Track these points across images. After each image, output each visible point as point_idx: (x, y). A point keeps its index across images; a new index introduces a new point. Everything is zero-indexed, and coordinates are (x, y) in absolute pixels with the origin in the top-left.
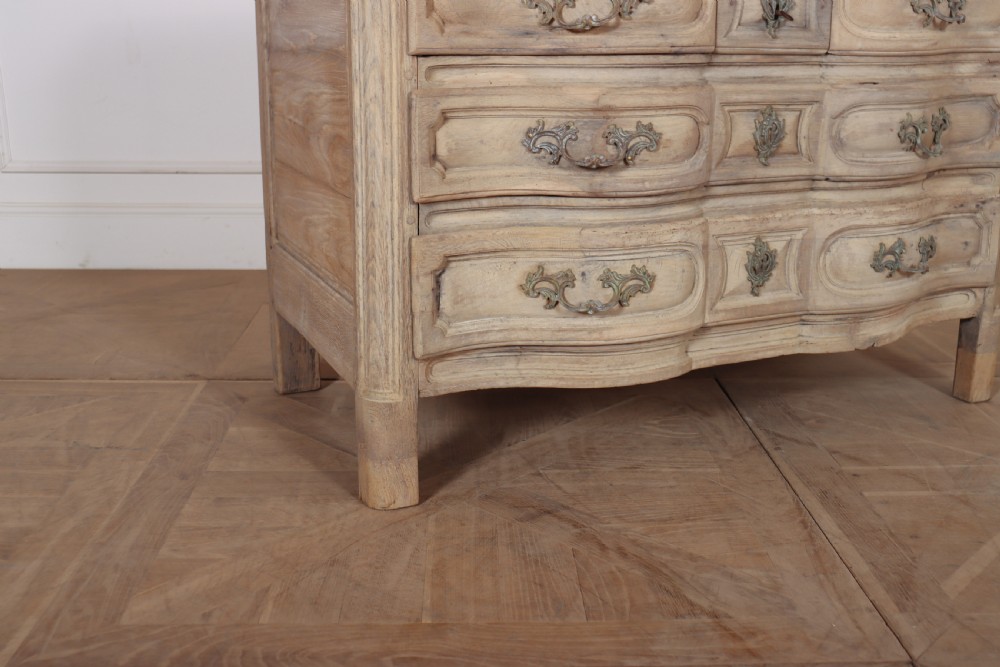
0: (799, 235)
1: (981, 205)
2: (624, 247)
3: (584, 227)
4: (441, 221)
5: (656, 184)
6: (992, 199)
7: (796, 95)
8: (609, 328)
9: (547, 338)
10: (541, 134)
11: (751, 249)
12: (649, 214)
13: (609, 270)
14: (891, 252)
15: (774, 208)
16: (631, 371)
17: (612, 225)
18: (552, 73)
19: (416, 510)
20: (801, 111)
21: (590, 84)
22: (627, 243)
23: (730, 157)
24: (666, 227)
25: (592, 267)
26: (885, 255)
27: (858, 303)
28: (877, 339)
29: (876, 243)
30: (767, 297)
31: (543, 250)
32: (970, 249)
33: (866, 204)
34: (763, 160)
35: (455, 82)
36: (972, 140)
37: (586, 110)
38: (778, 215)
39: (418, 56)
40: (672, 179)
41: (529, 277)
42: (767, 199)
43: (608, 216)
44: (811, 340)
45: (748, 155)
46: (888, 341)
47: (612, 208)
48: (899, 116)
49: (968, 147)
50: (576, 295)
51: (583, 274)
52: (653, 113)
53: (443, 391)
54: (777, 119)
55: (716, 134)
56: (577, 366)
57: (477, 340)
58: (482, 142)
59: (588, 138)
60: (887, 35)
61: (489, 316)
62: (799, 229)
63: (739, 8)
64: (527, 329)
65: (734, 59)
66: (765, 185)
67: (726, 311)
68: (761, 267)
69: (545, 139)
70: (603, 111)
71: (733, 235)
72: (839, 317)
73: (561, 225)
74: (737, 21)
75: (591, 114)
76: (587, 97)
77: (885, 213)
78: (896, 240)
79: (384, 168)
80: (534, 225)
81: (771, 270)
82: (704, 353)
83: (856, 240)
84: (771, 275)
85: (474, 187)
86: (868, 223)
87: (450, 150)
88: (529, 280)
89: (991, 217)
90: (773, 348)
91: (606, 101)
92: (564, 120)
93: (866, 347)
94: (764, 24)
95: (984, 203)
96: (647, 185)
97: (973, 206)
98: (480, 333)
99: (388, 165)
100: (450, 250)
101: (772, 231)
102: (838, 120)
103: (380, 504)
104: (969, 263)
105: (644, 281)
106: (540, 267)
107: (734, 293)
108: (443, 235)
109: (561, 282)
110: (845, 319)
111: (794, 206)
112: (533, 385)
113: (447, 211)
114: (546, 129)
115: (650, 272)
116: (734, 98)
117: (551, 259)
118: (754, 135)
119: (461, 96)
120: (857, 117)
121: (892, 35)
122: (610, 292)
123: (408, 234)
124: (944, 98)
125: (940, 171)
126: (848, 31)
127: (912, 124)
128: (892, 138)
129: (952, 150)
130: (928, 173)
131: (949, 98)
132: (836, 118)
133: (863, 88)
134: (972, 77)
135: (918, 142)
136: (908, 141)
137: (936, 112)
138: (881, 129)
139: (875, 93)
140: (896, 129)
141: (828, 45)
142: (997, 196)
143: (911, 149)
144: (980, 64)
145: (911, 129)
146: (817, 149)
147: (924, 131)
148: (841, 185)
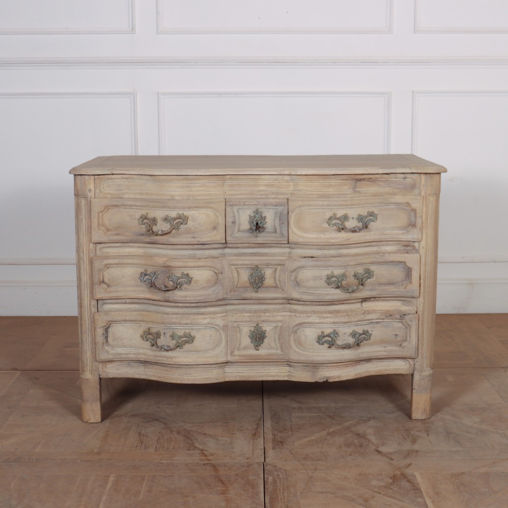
0: (280, 324)
2: (180, 323)
3: (165, 314)
4: (107, 307)
5: (192, 298)
6: (409, 314)
7: (270, 262)
8: (175, 357)
9: (152, 359)
10: (146, 275)
11: (253, 329)
12: (195, 310)
13: (174, 333)
14: (328, 336)
15: (265, 311)
16: (190, 377)
17: (176, 314)
18: (153, 250)
19: (100, 424)
20: (276, 269)
22: (181, 322)
23: (239, 288)
24: (200, 316)
25: (168, 331)
26: (324, 337)
27: (311, 359)
28: (330, 378)
29: (319, 332)
30: (263, 351)
32: (399, 338)
33: (314, 312)
34: (256, 289)
35: (114, 253)
37: (161, 267)
38: (267, 314)
39: (96, 243)
40: (200, 296)
41: (145, 332)
42: (264, 307)
43: (176, 310)
44: (293, 374)
45: (247, 287)
46: (337, 380)
47: (177, 307)
48: (326, 272)
50: (161, 341)
51: (164, 333)
52: (190, 269)
53: (111, 376)
54: (260, 272)
55: (228, 278)
56: (167, 373)
57: (124, 356)
58: (123, 277)
59: (162, 278)
60: (316, 236)
61: (130, 347)
62: (280, 321)
63: (237, 224)
64: (144, 354)
65: (239, 245)
66: (260, 301)
67: (239, 356)
68: (258, 337)
69: (147, 277)
70: (167, 267)
71: (242, 322)
72: (304, 364)
73: (158, 312)
74: (236, 230)
75: (164, 268)
76: (161, 261)
77: (323, 317)
78: (332, 330)
79: (85, 285)
80: (148, 311)
81: (263, 339)
82: (234, 374)
83: (309, 329)
84: (263, 341)
85: (120, 294)
86: (313, 321)
87: (109, 280)
88: (144, 334)
89: (410, 323)
90: (272, 376)
91: (168, 264)
92: (155, 270)
93: (321, 381)
94: (251, 231)
95: (404, 315)
96: (188, 298)
97: (398, 317)
98: (125, 354)
99: (86, 284)
100: (110, 319)
101: (263, 321)
102: (294, 274)
103: (85, 420)
104: (400, 345)
105: (190, 339)
106: (149, 329)
107: (245, 348)
108: (107, 312)
109: (156, 336)
110: (308, 366)
111: (278, 310)
112: (150, 378)
113: (111, 303)
114: (148, 273)
115: (193, 336)
116: (236, 262)
117: (153, 326)
118: (248, 278)
119: (113, 259)
120: (303, 272)
121: (319, 236)
122: (174, 342)
123: (93, 311)
124: (369, 263)
125: (375, 298)
126: (296, 234)
127: (334, 276)
128: (322, 283)
129: (381, 288)
130: (361, 299)
131: (372, 263)
132: (292, 272)
133: (304, 259)
134: (392, 253)
135: (339, 285)
136: (334, 284)
137: (360, 270)
138: (315, 278)
139: (310, 262)
140: (325, 278)
141: (287, 240)
142: (413, 312)
143: (337, 288)
144: (400, 247)
145: (334, 279)
146: (285, 286)
147: (344, 280)
148: (301, 303)
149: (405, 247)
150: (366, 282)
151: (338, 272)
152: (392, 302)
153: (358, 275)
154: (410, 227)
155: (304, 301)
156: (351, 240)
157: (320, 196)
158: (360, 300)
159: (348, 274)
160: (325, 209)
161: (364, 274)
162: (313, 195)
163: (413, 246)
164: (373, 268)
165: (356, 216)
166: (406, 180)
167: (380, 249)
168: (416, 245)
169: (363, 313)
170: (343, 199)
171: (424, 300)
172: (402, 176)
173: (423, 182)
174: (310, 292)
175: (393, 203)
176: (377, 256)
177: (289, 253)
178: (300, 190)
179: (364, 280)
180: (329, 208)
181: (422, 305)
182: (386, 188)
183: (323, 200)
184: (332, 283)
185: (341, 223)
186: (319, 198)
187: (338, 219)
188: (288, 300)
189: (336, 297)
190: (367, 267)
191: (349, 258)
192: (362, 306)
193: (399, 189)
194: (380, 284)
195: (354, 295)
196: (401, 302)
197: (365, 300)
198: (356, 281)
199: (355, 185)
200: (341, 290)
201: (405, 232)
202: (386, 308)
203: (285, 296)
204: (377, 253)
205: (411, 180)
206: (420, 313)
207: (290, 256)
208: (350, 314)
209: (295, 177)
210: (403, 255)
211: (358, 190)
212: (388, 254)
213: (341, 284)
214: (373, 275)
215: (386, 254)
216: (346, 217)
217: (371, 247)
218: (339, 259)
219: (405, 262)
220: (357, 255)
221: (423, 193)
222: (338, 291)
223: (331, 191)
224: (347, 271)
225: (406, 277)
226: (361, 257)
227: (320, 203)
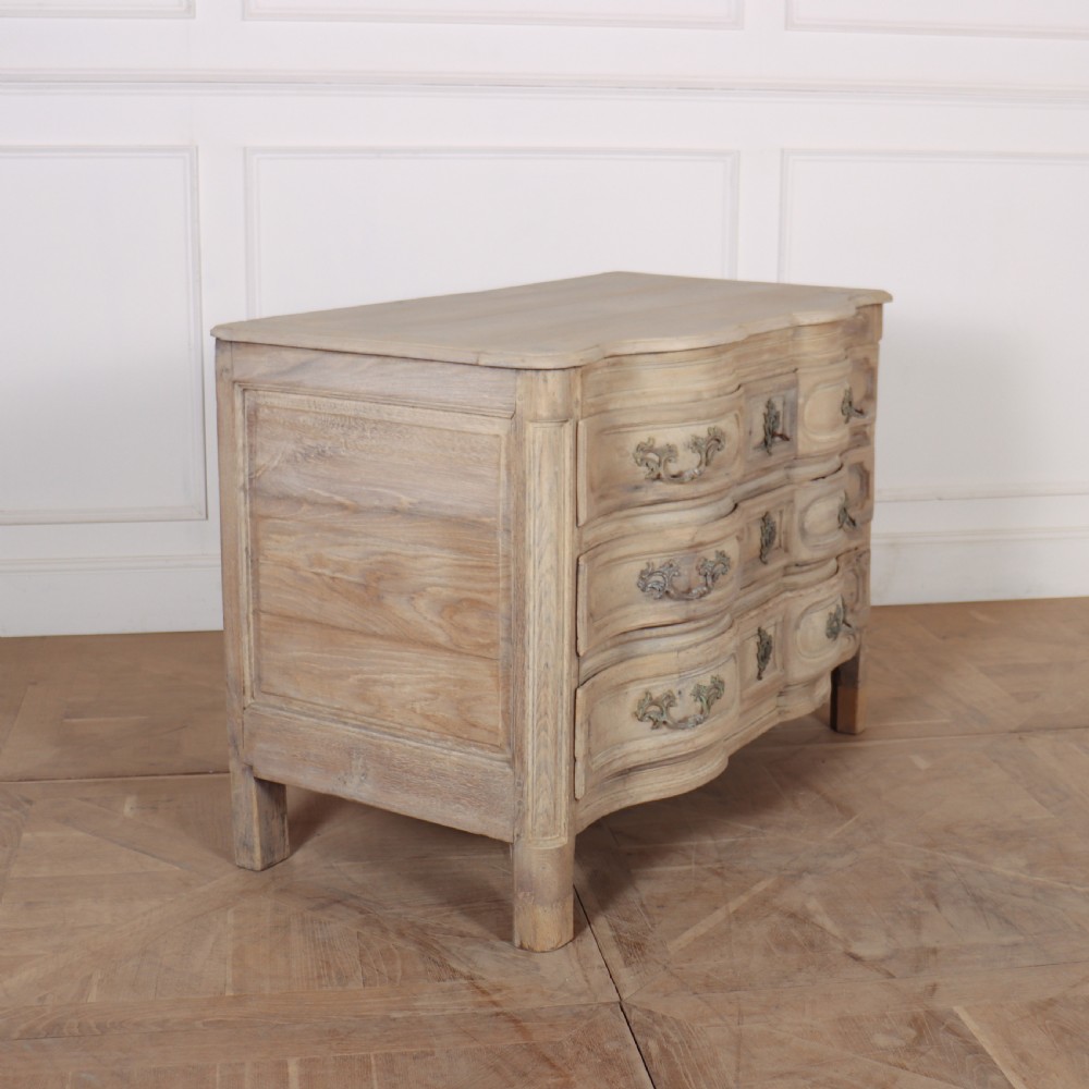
3: (679, 650)
9: (654, 756)
10: (651, 574)
13: (698, 684)
16: (706, 771)
17: (697, 644)
21: (681, 525)
25: (685, 685)
31: (649, 677)
37: (683, 549)
41: (640, 703)
43: (692, 638)
47: (697, 629)
50: (676, 713)
51: (680, 693)
57: (607, 771)
59: (686, 573)
64: (638, 752)
69: (654, 578)
70: (696, 547)
73: (660, 652)
75: (688, 551)
76: (684, 537)
88: (640, 707)
91: (699, 538)
92: (665, 559)
105: (719, 688)
106: (648, 693)
109: (666, 703)
114: (654, 569)
115: (721, 679)
117: (654, 684)
122: (699, 704)
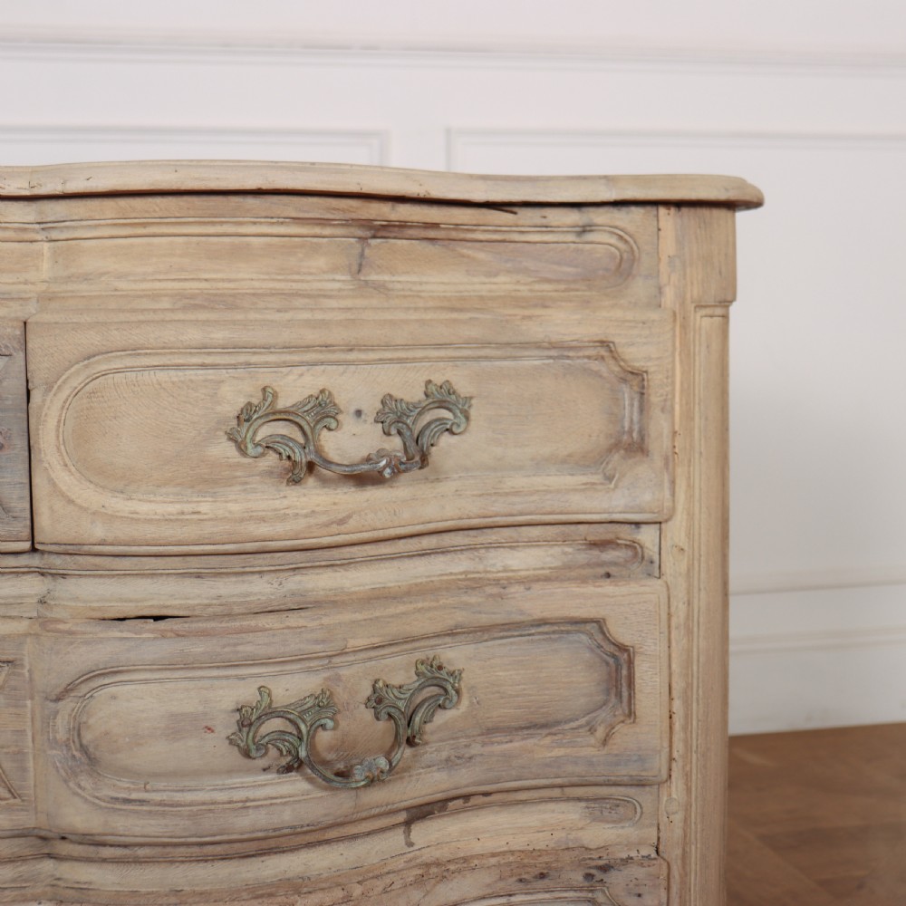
1: (598, 875)
6: (627, 861)
36: (558, 723)
48: (233, 693)
49: (548, 740)
60: (178, 507)
89: (629, 903)
95: (605, 869)
97: (578, 877)
102: (67, 706)
120: (114, 697)
121: (188, 508)
124: (438, 636)
125: (467, 797)
126: (71, 501)
127: (271, 713)
128: (217, 748)
129: (497, 748)
130: (407, 809)
131: (451, 633)
132: (58, 699)
133: (116, 631)
134: (537, 579)
135: (303, 754)
136: (273, 752)
137: (399, 671)
138: (177, 727)
139: (150, 645)
140: (226, 726)
141: (27, 532)
142: (644, 852)
143: (288, 769)
144: (569, 550)
145: (275, 724)
146: (24, 770)
147: (323, 726)
148: (107, 852)
149: (595, 552)
150: (428, 727)
151: (291, 687)
152: (542, 807)
153: (390, 696)
154: (616, 457)
155: (126, 846)
156: (352, 524)
157: (191, 303)
158: (402, 817)
159: (341, 695)
160: (214, 366)
161: (421, 688)
162: (155, 296)
163: (633, 546)
164: (454, 655)
165: (371, 405)
166: (589, 237)
167: (481, 568)
168: (647, 536)
169: (420, 881)
170: (306, 315)
171: (689, 790)
172: (573, 217)
173: (668, 245)
174: (157, 797)
175: (538, 345)
176: (473, 599)
177: (42, 602)
178: (86, 278)
179: (417, 719)
180: (242, 358)
181: (678, 818)
182: (501, 279)
183: (207, 322)
184: (263, 748)
185: (301, 440)
186: (185, 309)
187: (285, 416)
188: (44, 839)
189: (287, 816)
190: (431, 654)
191: (347, 616)
192: (410, 844)
193: (558, 281)
194: (491, 731)
195: (378, 796)
196: (583, 804)
197: (421, 812)
198: (383, 725)
199: (362, 255)
200: (310, 780)
201: (597, 478)
202: (519, 843)
203: (26, 820)
204: (473, 584)
205: (613, 240)
206: (674, 853)
207: (44, 620)
208: (357, 891)
209: (60, 209)
210: (589, 589)
211: (373, 277)
212: (521, 588)
213: (312, 746)
214: (458, 692)
215: (513, 589)
216: (323, 410)
217: (441, 558)
218: (294, 620)
219: (600, 623)
220: (381, 596)
221: (669, 296)
222: (295, 785)
223: (246, 276)
224: (338, 678)
225: (608, 692)
226: (401, 608)
227: (193, 335)
